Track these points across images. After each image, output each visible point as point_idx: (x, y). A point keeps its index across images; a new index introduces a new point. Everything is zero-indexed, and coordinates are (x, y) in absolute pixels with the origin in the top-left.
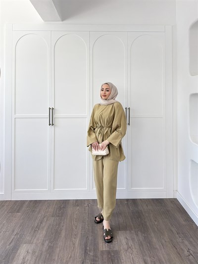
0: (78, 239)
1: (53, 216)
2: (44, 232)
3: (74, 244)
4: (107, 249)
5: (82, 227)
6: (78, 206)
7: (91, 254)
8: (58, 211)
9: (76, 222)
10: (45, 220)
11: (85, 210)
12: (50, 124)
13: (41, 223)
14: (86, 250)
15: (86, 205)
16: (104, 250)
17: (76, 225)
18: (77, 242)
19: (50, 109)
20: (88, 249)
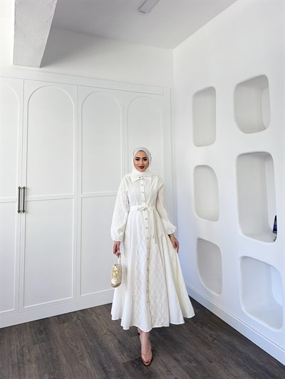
0: (87, 360)
1: (35, 344)
2: (34, 366)
3: (85, 367)
4: (129, 359)
5: (85, 346)
6: (64, 322)
7: (113, 370)
8: (38, 336)
9: (72, 341)
10: (27, 351)
11: (77, 325)
12: (19, 212)
13: (22, 356)
14: (104, 368)
15: (75, 319)
16: (125, 361)
17: (75, 345)
18: (88, 363)
19: (19, 188)
20: (106, 366)
